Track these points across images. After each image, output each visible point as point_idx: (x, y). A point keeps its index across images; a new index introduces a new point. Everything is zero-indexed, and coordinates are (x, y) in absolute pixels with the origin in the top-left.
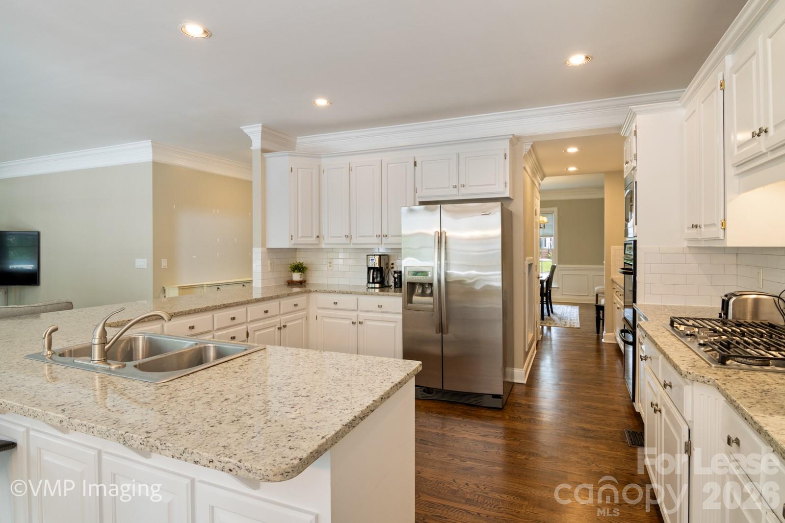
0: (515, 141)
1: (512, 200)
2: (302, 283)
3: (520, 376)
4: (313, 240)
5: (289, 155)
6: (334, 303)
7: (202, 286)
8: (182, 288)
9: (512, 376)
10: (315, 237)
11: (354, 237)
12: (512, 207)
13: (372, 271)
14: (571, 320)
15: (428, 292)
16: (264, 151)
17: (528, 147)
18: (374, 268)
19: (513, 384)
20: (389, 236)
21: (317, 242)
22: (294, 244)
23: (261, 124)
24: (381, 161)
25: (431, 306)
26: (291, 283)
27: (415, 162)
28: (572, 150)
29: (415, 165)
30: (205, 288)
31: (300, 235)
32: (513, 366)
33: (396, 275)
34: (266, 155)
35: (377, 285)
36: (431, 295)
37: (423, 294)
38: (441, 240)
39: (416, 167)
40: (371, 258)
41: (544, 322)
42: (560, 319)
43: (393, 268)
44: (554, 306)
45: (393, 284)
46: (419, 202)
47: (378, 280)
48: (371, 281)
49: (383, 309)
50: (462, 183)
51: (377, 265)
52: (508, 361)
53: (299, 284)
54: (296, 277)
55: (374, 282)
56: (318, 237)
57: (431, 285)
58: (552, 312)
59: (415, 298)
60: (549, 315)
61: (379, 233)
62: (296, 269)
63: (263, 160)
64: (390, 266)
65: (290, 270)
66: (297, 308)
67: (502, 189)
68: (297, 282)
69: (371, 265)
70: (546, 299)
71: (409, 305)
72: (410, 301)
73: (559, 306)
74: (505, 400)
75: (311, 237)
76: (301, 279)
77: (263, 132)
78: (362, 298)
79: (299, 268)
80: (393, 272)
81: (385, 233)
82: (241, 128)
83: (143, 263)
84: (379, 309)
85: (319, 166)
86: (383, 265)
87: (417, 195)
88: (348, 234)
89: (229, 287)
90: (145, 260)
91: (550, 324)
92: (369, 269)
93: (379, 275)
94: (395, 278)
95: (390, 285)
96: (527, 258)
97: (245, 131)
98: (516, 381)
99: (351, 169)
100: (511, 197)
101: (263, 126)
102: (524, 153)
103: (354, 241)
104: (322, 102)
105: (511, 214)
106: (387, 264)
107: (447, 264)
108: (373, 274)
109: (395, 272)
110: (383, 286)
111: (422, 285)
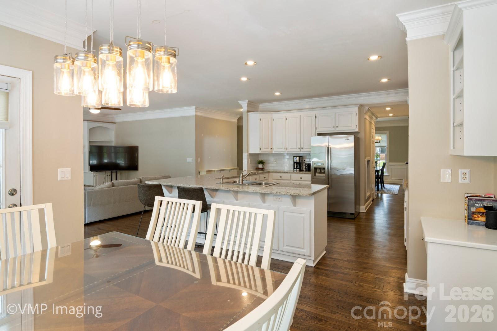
0: (361, 107)
1: (359, 132)
2: (262, 169)
3: (363, 209)
4: (270, 150)
5: (259, 113)
6: (281, 177)
7: (214, 171)
8: (207, 171)
9: (359, 209)
10: (270, 149)
11: (288, 148)
12: (359, 136)
13: (296, 163)
14: (394, 191)
15: (323, 171)
16: (248, 111)
17: (367, 109)
18: (297, 162)
19: (360, 212)
20: (304, 148)
21: (271, 151)
22: (262, 152)
23: (247, 101)
24: (300, 116)
25: (324, 177)
26: (258, 169)
27: (316, 116)
28: (388, 109)
29: (316, 118)
30: (215, 172)
31: (264, 148)
32: (359, 205)
33: (306, 165)
34: (249, 113)
35: (298, 170)
36: (324, 173)
37: (320, 173)
38: (328, 150)
39: (317, 118)
40: (295, 158)
41: (379, 191)
42: (388, 190)
43: (304, 162)
44: (385, 185)
45: (305, 169)
46: (318, 134)
47: (298, 167)
48: (296, 168)
49: (302, 179)
50: (337, 125)
51: (298, 161)
52: (357, 202)
53: (261, 169)
54: (260, 166)
55: (297, 168)
56: (271, 148)
57: (324, 168)
58: (384, 188)
59: (317, 174)
60: (382, 189)
61: (299, 147)
62: (260, 163)
63: (248, 115)
64: (303, 161)
65: (258, 163)
66: (265, 179)
67: (354, 128)
68: (261, 168)
69: (295, 161)
70: (381, 180)
71: (315, 177)
72: (315, 175)
73: (389, 185)
74: (356, 216)
75: (269, 149)
76: (262, 167)
77: (248, 104)
78: (293, 175)
79: (262, 162)
80: (305, 164)
81: (302, 147)
82: (239, 102)
83: (190, 160)
84: (301, 179)
85: (272, 117)
86: (301, 161)
87: (317, 130)
88: (285, 147)
89: (224, 171)
90: (192, 159)
91: (382, 192)
92: (294, 163)
93: (298, 165)
94: (306, 167)
95: (303, 170)
96: (367, 158)
97: (240, 103)
98: (361, 211)
99: (286, 119)
100: (359, 131)
101: (248, 101)
102: (365, 112)
103: (288, 150)
104: (277, 94)
105: (359, 138)
106: (302, 160)
107: (331, 161)
108: (296, 165)
109: (306, 164)
110: (301, 170)
111: (320, 168)
